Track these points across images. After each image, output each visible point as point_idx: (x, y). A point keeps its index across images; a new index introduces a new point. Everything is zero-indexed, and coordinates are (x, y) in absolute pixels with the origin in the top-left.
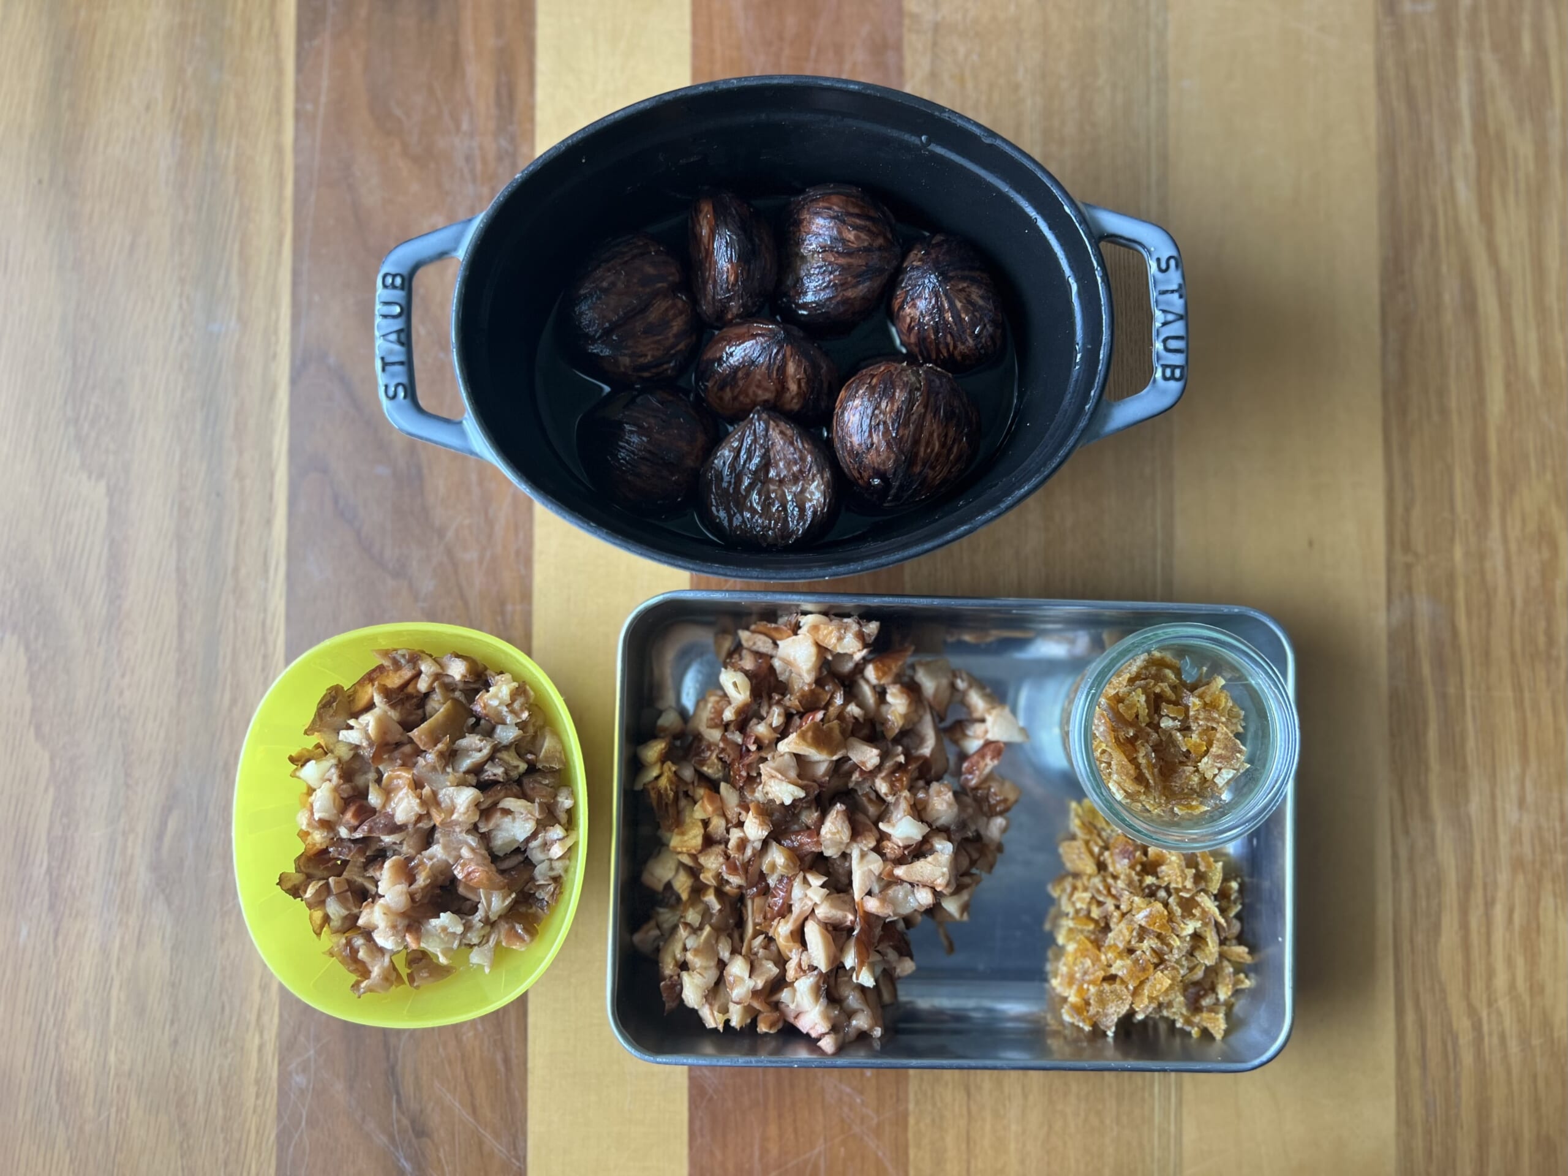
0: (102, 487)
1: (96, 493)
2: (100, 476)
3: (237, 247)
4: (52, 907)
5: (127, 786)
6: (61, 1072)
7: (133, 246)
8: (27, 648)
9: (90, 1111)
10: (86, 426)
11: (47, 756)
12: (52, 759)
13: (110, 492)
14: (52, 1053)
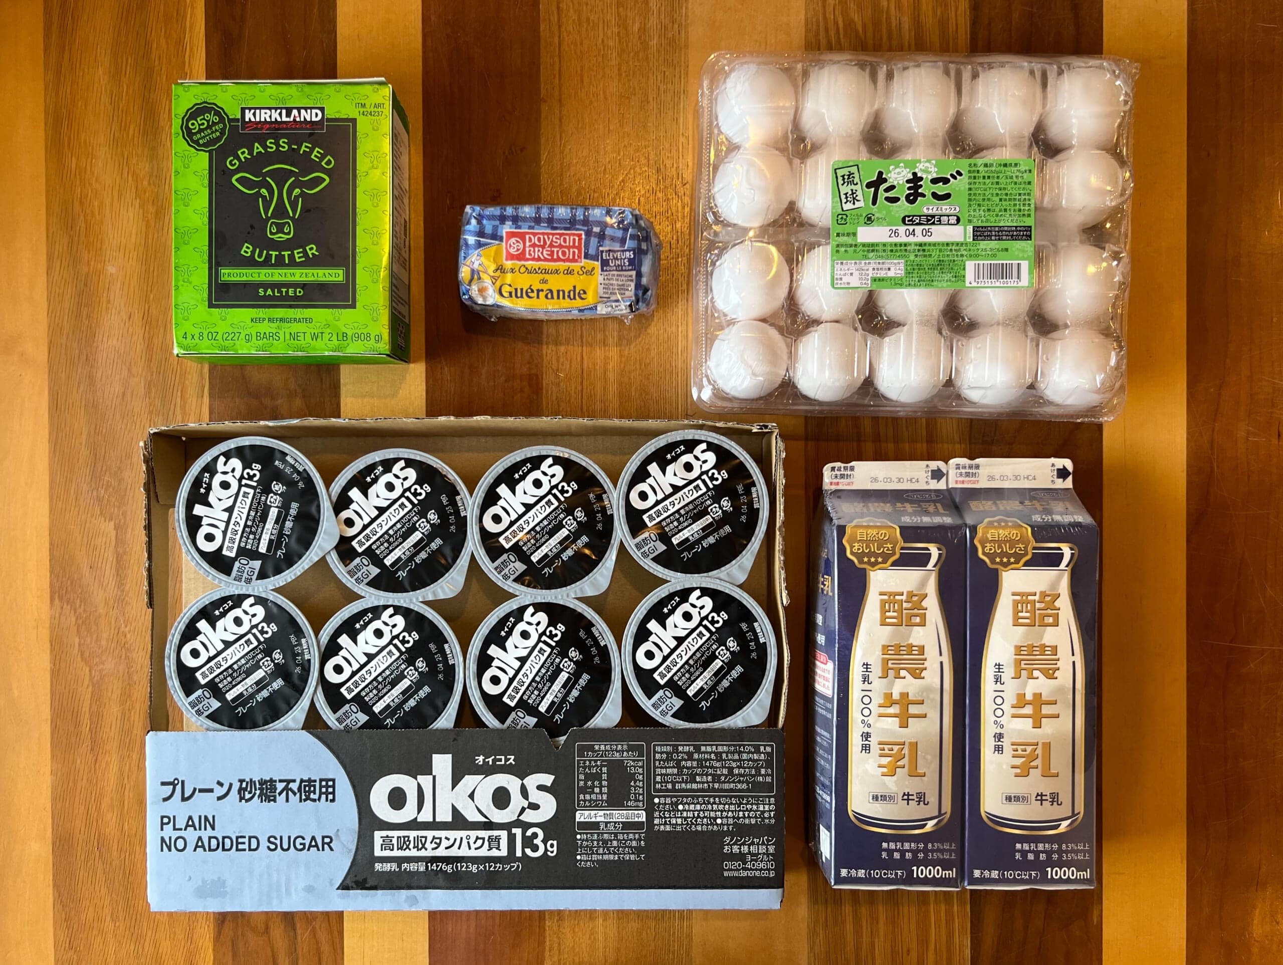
0: (112, 523)
1: (109, 528)
2: (111, 519)
3: (179, 394)
4: (92, 749)
5: (129, 684)
6: (99, 836)
7: (124, 394)
8: (75, 612)
9: (115, 854)
10: (103, 492)
11: (88, 669)
12: (90, 671)
13: (116, 528)
14: (95, 824)
